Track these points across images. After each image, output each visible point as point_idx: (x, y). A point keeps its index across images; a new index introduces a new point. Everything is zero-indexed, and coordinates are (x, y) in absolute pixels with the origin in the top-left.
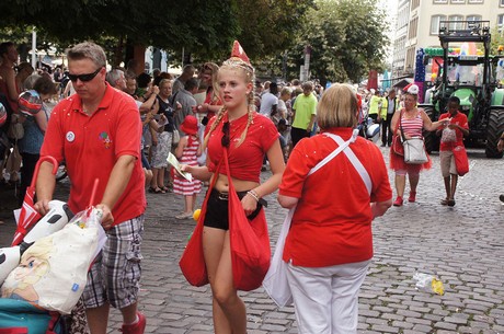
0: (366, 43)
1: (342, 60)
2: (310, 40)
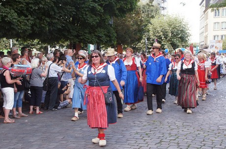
0: (180, 36)
1: (171, 44)
2: (157, 36)
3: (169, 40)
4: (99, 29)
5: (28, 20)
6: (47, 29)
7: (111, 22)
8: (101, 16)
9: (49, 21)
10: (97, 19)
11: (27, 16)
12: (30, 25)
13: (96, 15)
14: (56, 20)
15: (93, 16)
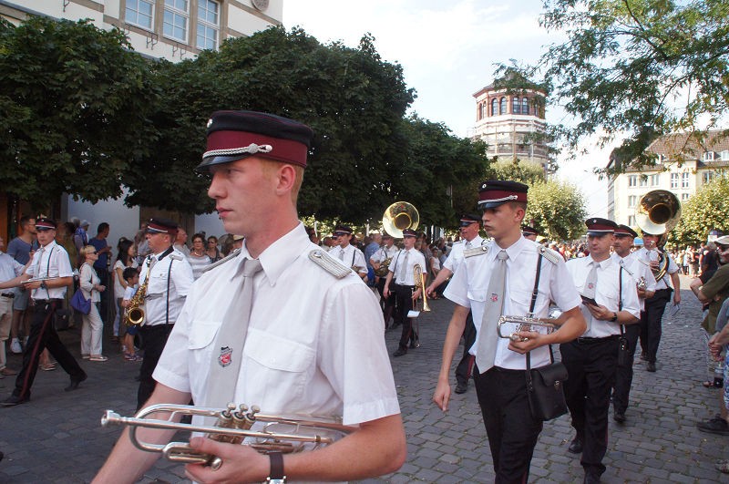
0: (569, 215)
1: (555, 227)
2: (533, 215)
3: (552, 221)
4: (428, 203)
5: (315, 191)
6: (344, 203)
7: (449, 192)
8: (430, 184)
9: (346, 191)
10: (424, 188)
11: (314, 186)
12: (317, 198)
13: (421, 181)
14: (358, 191)
15: (418, 183)
